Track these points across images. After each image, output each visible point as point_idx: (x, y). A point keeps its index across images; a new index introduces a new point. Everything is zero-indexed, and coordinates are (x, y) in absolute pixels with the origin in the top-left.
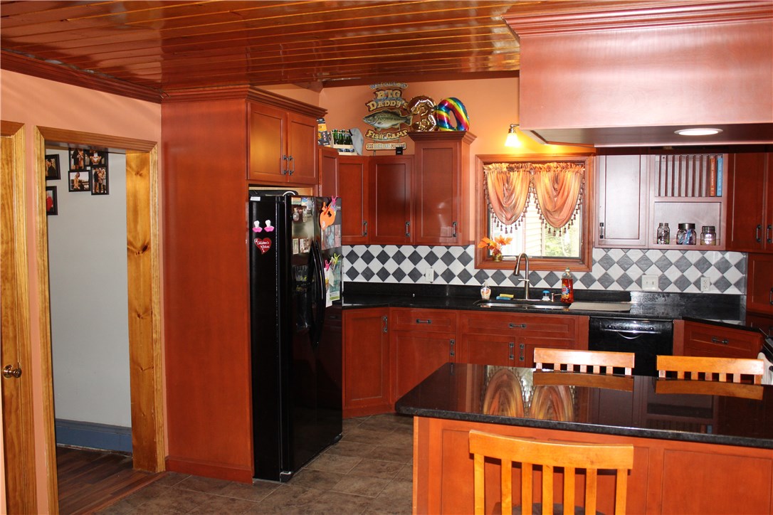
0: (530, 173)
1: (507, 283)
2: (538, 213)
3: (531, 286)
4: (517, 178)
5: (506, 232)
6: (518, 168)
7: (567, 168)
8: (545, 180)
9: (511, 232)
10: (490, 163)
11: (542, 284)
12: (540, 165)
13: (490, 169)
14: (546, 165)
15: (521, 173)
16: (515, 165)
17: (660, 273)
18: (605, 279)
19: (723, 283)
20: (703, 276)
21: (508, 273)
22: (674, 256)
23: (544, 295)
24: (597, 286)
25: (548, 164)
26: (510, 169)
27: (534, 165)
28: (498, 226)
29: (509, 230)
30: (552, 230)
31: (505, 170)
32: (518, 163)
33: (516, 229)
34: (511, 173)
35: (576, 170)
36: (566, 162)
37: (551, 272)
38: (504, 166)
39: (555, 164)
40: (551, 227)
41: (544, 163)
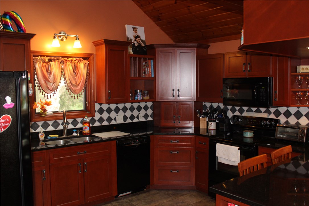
0: (61, 63)
1: (51, 128)
2: (66, 86)
4: (55, 67)
5: (48, 98)
6: (54, 60)
7: (80, 61)
8: (70, 67)
9: (51, 98)
10: (38, 56)
11: (70, 126)
12: (66, 59)
13: (37, 60)
14: (70, 59)
15: (57, 63)
16: (52, 58)
17: (123, 114)
18: (101, 120)
19: (146, 116)
20: (139, 114)
21: (51, 123)
23: (74, 132)
25: (70, 58)
26: (50, 60)
27: (63, 59)
28: (42, 94)
29: (49, 97)
30: (73, 95)
31: (47, 60)
32: (54, 57)
33: (53, 96)
34: (51, 63)
35: (85, 62)
36: (80, 58)
39: (75, 59)
40: (73, 94)
41: (68, 57)
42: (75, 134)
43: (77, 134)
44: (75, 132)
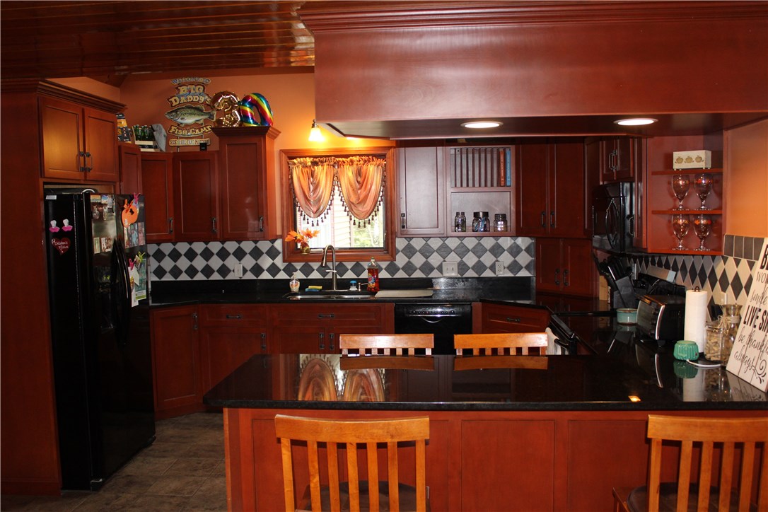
0: (334, 167)
1: (315, 275)
2: (343, 205)
3: (338, 277)
4: (322, 172)
5: (313, 225)
6: (322, 162)
7: (369, 161)
8: (348, 173)
9: (318, 225)
10: (295, 158)
11: (349, 275)
12: (344, 159)
13: (294, 164)
14: (349, 159)
15: (325, 167)
16: (318, 159)
17: (459, 259)
18: (409, 268)
19: (515, 266)
20: (497, 261)
21: (315, 265)
22: (470, 243)
23: (351, 285)
24: (401, 275)
25: (351, 158)
26: (315, 164)
27: (337, 159)
28: (304, 219)
29: (315, 224)
30: (357, 221)
31: (310, 164)
32: (321, 157)
33: (322, 221)
34: (316, 167)
35: (378, 163)
36: (368, 155)
37: (358, 262)
38: (309, 161)
39: (358, 158)
40: (356, 219)
41: (347, 156)
42: (353, 289)
43: (357, 287)
44: (355, 285)
